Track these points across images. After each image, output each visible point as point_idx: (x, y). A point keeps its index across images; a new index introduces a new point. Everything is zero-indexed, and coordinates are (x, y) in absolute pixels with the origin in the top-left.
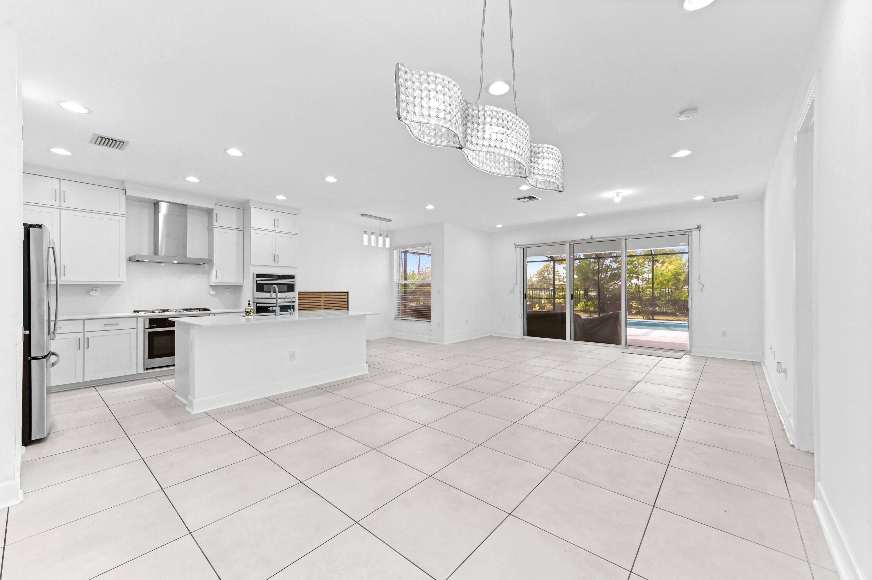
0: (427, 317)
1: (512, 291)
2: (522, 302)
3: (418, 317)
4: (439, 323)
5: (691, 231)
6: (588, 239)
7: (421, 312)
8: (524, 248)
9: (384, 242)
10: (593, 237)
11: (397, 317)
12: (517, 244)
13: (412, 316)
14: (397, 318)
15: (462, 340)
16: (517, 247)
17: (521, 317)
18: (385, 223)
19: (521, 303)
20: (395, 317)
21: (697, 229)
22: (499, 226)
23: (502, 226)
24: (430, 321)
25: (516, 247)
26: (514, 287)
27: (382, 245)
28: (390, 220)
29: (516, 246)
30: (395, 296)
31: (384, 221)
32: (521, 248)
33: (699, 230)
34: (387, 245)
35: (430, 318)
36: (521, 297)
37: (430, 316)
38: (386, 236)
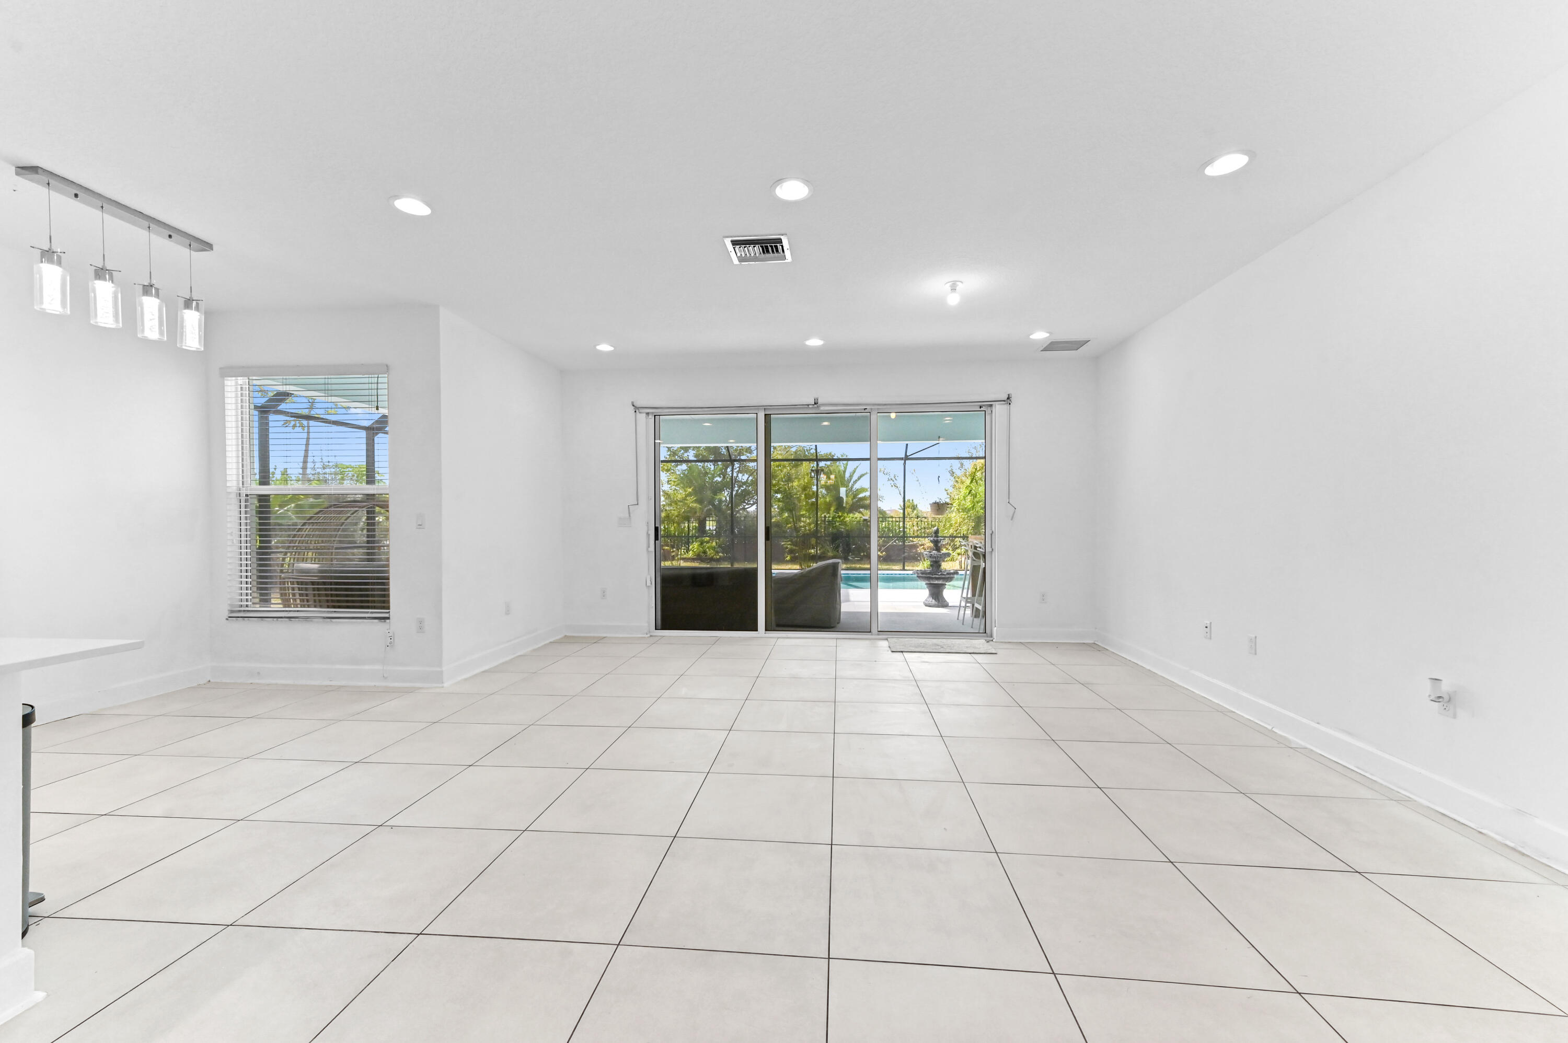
0: (370, 604)
1: (626, 520)
2: (652, 548)
3: (334, 607)
4: (421, 622)
5: (991, 405)
6: (808, 405)
7: (346, 590)
8: (655, 416)
9: (173, 326)
10: (820, 401)
11: (240, 611)
12: (638, 404)
13: (305, 603)
14: (237, 614)
15: (495, 664)
16: (640, 413)
17: (649, 584)
18: (177, 251)
19: (650, 549)
20: (232, 612)
21: (1004, 401)
22: (605, 347)
23: (612, 349)
24: (388, 618)
25: (637, 411)
26: (631, 511)
27: (161, 333)
28: (207, 246)
29: (637, 409)
30: (229, 537)
31: (167, 242)
32: (648, 414)
33: (1010, 404)
34: (192, 340)
35: (388, 608)
36: (648, 535)
37: (388, 602)
38: (181, 302)
